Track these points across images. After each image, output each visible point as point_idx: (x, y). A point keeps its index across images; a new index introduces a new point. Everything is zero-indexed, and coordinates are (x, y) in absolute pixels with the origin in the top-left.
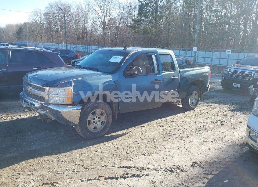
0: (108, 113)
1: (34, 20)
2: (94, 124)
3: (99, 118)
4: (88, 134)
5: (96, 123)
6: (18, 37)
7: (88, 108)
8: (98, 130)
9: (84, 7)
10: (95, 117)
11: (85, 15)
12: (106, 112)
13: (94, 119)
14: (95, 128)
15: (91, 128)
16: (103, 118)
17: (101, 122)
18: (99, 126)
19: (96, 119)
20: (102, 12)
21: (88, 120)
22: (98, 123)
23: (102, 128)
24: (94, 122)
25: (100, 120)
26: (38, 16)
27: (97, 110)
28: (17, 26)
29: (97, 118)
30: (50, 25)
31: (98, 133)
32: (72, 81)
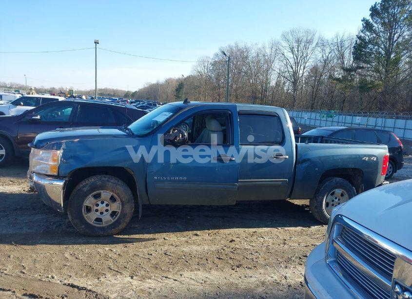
0: (124, 200)
1: (199, 72)
2: (98, 213)
3: (107, 205)
4: (83, 226)
5: (102, 213)
6: (176, 96)
7: (84, 186)
8: (104, 225)
9: (268, 51)
10: (99, 203)
11: (269, 62)
12: (119, 197)
13: (97, 205)
14: (99, 220)
15: (89, 218)
16: (116, 207)
17: (110, 212)
18: (107, 218)
19: (102, 207)
20: (295, 57)
21: (86, 205)
22: (105, 213)
23: (111, 223)
24: (97, 211)
25: (108, 208)
26: (204, 67)
27: (102, 191)
28: (178, 80)
29: (104, 205)
30: (218, 79)
31: (103, 229)
32: (63, 142)
